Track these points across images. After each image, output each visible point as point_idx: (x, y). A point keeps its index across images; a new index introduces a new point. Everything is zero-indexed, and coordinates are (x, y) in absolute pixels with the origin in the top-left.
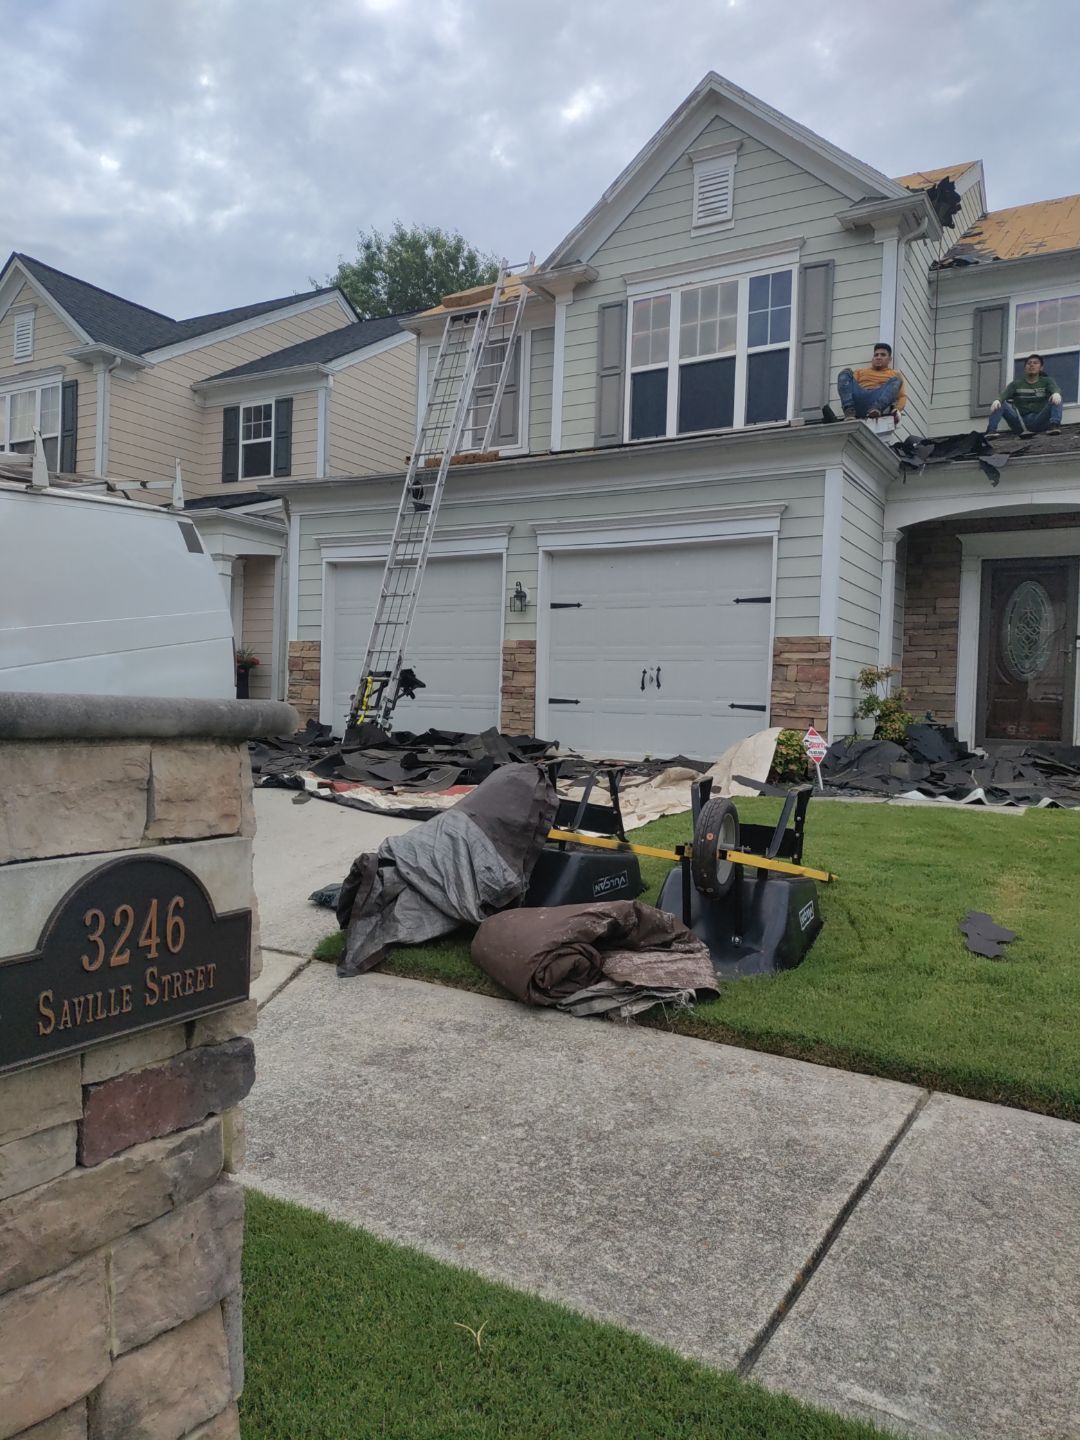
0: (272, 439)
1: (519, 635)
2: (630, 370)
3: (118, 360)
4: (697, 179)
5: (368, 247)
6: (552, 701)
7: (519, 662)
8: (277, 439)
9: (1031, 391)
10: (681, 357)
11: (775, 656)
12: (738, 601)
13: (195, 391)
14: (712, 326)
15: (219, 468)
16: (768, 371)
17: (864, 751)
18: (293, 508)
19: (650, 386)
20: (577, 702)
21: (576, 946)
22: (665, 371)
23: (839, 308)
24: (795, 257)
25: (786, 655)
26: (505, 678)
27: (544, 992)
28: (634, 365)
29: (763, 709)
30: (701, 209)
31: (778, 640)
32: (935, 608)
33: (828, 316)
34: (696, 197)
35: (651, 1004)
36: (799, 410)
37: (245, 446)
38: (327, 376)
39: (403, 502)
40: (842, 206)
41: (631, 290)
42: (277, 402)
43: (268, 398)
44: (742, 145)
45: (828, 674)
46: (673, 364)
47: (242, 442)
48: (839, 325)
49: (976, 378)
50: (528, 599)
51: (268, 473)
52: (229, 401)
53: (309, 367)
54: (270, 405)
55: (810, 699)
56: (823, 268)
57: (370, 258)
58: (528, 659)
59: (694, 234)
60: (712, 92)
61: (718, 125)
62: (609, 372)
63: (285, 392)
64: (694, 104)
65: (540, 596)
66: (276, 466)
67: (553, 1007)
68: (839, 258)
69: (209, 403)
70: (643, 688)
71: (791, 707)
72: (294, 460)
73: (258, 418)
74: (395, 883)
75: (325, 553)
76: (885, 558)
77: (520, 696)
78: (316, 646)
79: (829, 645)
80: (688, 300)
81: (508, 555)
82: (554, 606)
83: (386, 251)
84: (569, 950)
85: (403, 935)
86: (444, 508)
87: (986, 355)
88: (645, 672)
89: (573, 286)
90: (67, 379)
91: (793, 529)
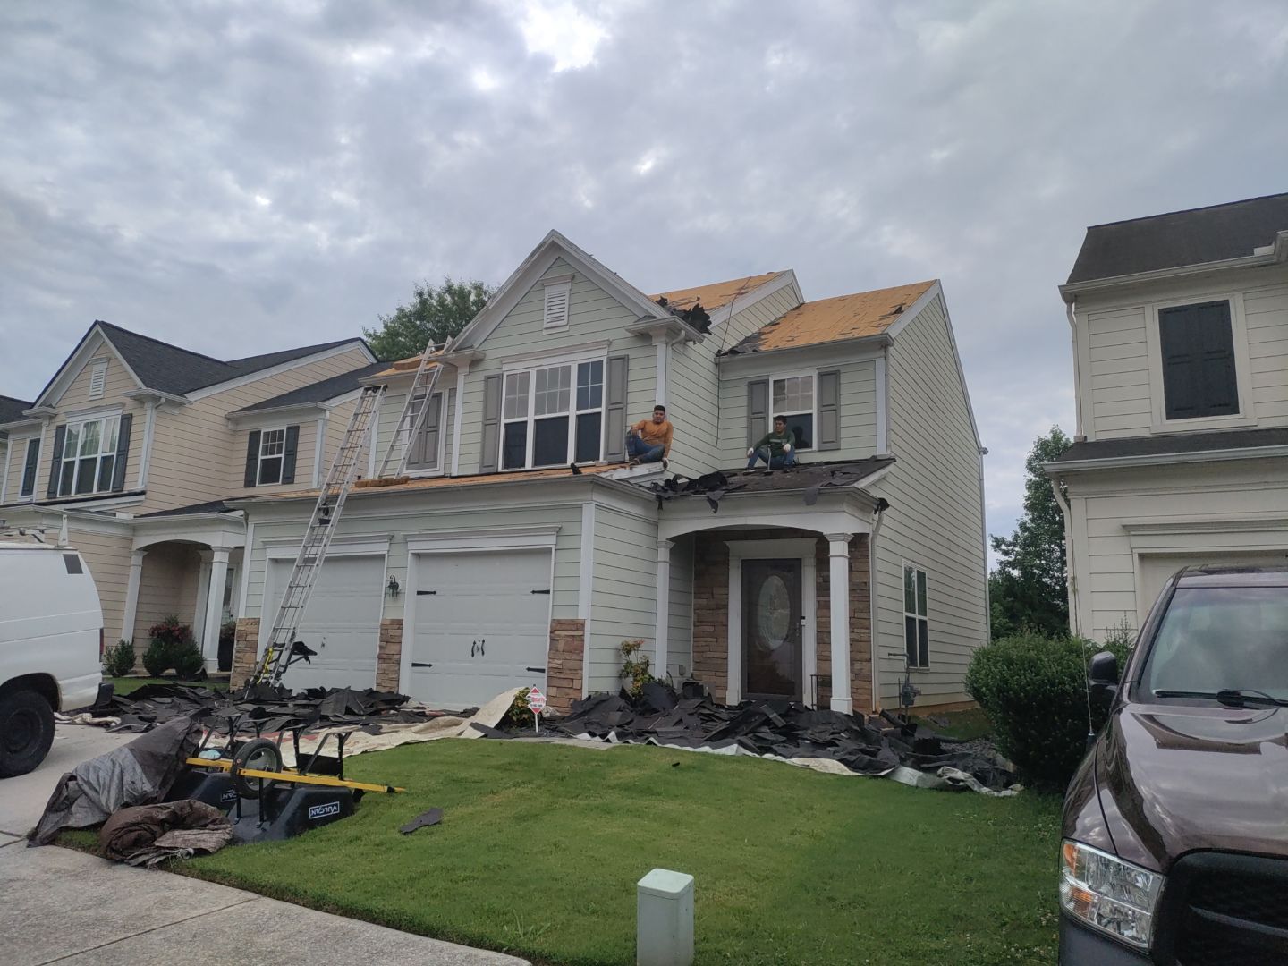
0: (282, 456)
1: (393, 615)
2: (503, 421)
3: (163, 400)
4: (546, 297)
5: (420, 295)
6: (414, 665)
7: (391, 635)
8: (286, 455)
9: (779, 441)
10: (535, 414)
11: (551, 633)
12: (534, 592)
13: (229, 419)
14: (555, 393)
15: (243, 477)
16: (589, 426)
17: (598, 704)
18: (250, 518)
19: (515, 434)
20: (430, 666)
21: (143, 825)
22: (526, 423)
23: (632, 386)
24: (605, 352)
25: (557, 633)
26: (381, 647)
27: (119, 852)
28: (506, 418)
29: (543, 671)
30: (549, 316)
31: (553, 620)
32: (712, 594)
33: (625, 392)
34: (546, 309)
35: (165, 857)
36: (607, 454)
37: (262, 460)
38: (325, 410)
39: (313, 518)
40: (630, 321)
41: (505, 368)
42: (288, 428)
43: (281, 426)
44: (574, 277)
45: (583, 646)
46: (531, 419)
47: (261, 457)
48: (631, 398)
49: (750, 428)
50: (400, 588)
51: (278, 481)
52: (253, 427)
53: (310, 405)
54: (283, 431)
55: (572, 664)
56: (622, 360)
57: (424, 302)
58: (396, 633)
59: (545, 332)
60: (553, 243)
61: (559, 263)
62: (490, 422)
63: (293, 422)
64: (542, 249)
65: (408, 587)
66: (283, 475)
67: (122, 862)
68: (632, 354)
69: (240, 427)
70: (473, 655)
71: (560, 671)
72: (297, 471)
73: (274, 440)
74: (75, 791)
75: (269, 551)
76: (659, 559)
77: (388, 661)
78: (257, 622)
79: (583, 625)
80: (540, 375)
81: (389, 556)
82: (419, 593)
83: (436, 297)
84: (137, 828)
85: (72, 822)
86: (341, 521)
87: (756, 415)
88: (475, 643)
89: (469, 362)
90: (126, 412)
91: (565, 543)
